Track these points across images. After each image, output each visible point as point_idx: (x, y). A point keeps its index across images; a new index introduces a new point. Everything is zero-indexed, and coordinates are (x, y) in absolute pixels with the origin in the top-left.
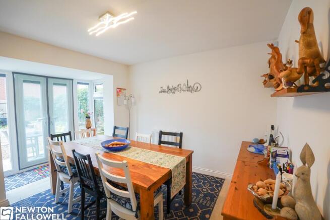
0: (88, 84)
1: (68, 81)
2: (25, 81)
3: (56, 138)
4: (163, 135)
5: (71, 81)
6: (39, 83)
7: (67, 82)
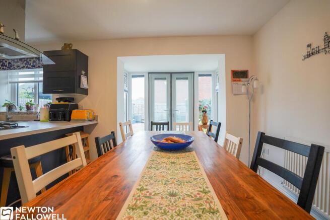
0: (210, 75)
1: (189, 74)
2: (156, 79)
3: (156, 126)
4: (264, 144)
5: (193, 74)
6: (165, 79)
7: (189, 76)
